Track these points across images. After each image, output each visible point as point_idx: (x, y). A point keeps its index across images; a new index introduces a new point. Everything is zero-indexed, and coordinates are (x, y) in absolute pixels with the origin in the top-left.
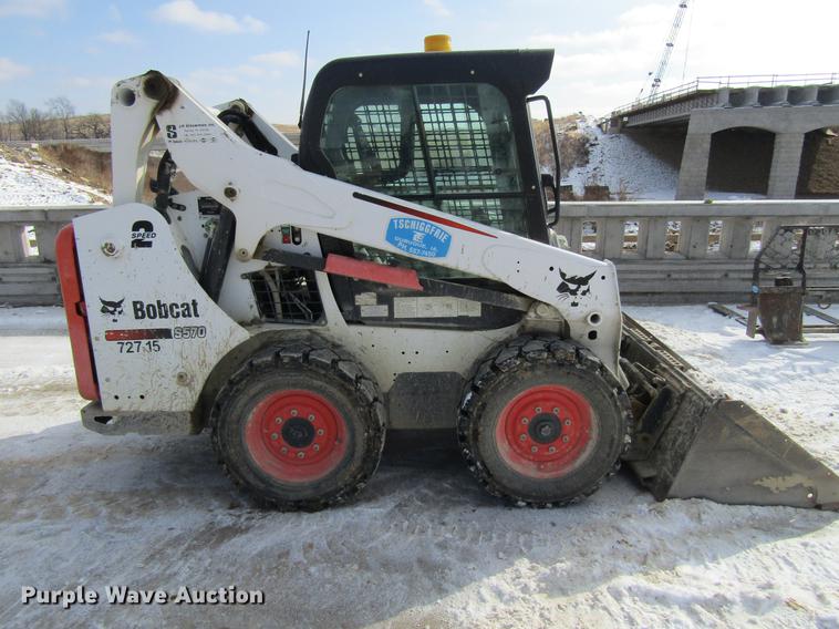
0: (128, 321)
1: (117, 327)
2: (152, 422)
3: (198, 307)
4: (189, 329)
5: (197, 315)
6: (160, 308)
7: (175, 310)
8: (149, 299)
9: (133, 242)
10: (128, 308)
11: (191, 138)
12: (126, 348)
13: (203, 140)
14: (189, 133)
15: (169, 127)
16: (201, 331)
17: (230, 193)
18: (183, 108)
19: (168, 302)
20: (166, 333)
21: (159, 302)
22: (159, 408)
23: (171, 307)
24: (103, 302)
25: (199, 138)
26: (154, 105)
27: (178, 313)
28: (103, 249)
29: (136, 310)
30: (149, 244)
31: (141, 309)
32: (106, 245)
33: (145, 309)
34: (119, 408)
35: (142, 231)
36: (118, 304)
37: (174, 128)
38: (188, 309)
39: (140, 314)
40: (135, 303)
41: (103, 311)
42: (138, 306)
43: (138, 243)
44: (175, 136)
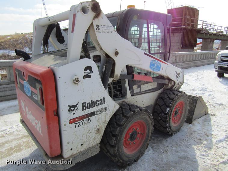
0: (80, 113)
1: (75, 116)
2: (86, 154)
3: (105, 100)
4: (101, 109)
5: (104, 103)
6: (92, 103)
7: (97, 103)
8: (88, 101)
9: (84, 76)
10: (80, 107)
11: (104, 31)
12: (77, 125)
13: (108, 32)
14: (103, 29)
15: (97, 25)
16: (105, 109)
17: (117, 53)
18: (102, 18)
19: (94, 100)
20: (93, 114)
21: (92, 101)
22: (88, 147)
23: (96, 102)
24: (69, 106)
25: (107, 31)
26: (94, 15)
27: (98, 104)
28: (74, 81)
29: (83, 106)
30: (90, 76)
31: (85, 106)
32: (76, 78)
33: (86, 105)
34: (72, 154)
35: (88, 71)
36: (76, 106)
37: (99, 26)
38: (102, 101)
39: (84, 108)
40: (83, 104)
41: (69, 111)
42: (84, 104)
43: (86, 76)
44: (99, 30)
